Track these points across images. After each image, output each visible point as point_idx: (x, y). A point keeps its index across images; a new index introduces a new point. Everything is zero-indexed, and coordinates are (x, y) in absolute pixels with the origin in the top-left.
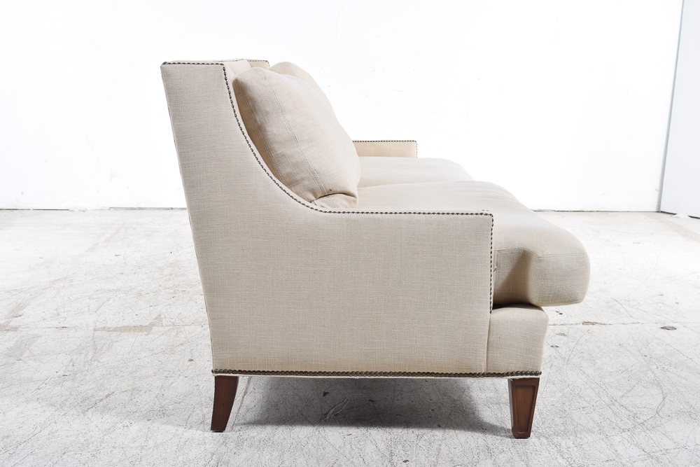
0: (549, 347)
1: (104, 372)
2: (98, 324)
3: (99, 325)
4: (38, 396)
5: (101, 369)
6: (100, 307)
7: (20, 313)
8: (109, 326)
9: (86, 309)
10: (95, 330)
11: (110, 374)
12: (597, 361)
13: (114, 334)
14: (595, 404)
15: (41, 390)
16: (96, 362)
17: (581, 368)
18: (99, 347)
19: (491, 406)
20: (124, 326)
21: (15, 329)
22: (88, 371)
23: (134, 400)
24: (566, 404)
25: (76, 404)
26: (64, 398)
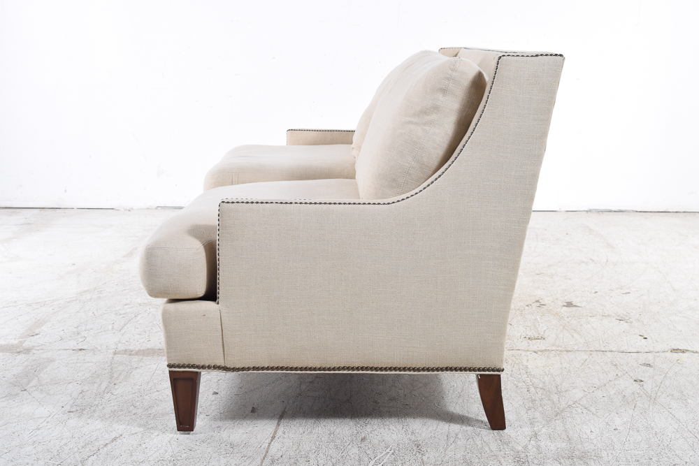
0: (632, 381)
1: (116, 408)
2: (120, 345)
3: (121, 347)
4: (35, 439)
5: (113, 404)
6: (125, 325)
7: (37, 331)
8: (131, 348)
9: (110, 327)
10: (115, 353)
11: (121, 410)
12: (689, 401)
13: (135, 359)
14: (688, 460)
15: (41, 431)
16: (109, 394)
17: (671, 410)
18: (115, 375)
19: (562, 461)
20: (148, 349)
21: (28, 351)
22: (97, 405)
23: (144, 446)
24: (654, 460)
25: (76, 449)
26: (65, 441)
